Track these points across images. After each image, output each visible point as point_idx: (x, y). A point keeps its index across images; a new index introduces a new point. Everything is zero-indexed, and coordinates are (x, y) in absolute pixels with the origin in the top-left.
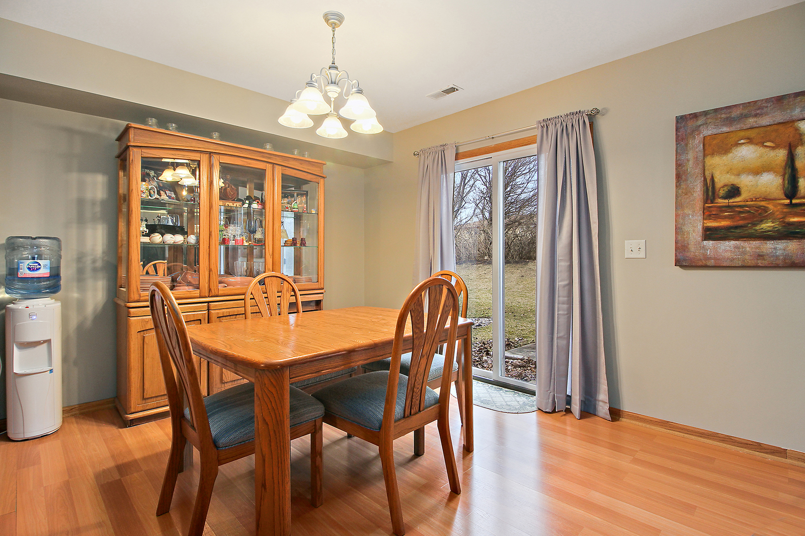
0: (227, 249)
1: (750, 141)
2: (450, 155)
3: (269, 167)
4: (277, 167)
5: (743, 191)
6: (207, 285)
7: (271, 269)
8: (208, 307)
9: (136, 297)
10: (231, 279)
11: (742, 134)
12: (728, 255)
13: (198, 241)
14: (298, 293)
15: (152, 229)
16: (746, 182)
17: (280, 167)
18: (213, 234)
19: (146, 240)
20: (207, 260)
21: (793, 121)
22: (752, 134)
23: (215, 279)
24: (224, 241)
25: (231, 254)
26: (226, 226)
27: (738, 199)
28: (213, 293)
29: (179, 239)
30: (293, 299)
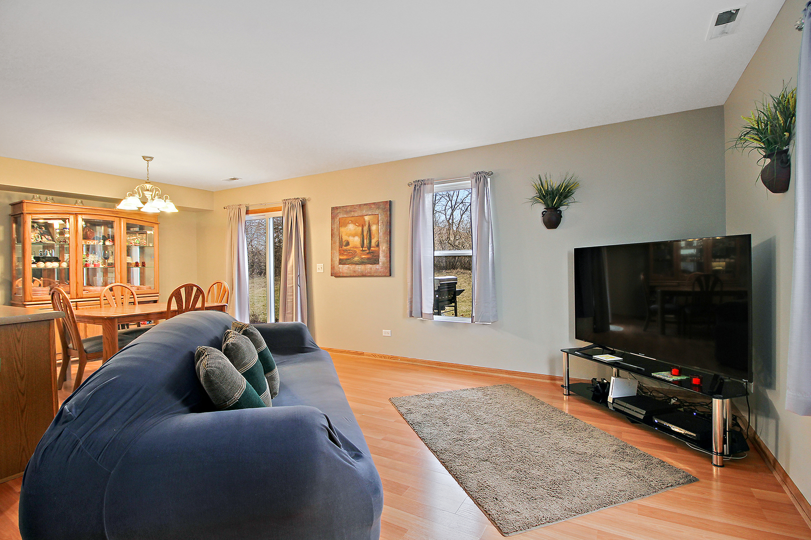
0: (88, 269)
1: (352, 222)
2: (243, 211)
3: (117, 220)
4: (122, 219)
5: (350, 243)
6: (75, 292)
7: (120, 281)
8: (76, 304)
9: (30, 299)
10: (91, 288)
11: (350, 219)
12: (346, 271)
13: (69, 266)
14: (136, 296)
15: (38, 259)
16: (351, 239)
17: (125, 219)
18: (78, 261)
19: (34, 266)
20: (75, 277)
21: (363, 216)
22: (353, 219)
23: (80, 288)
24: (86, 265)
25: (91, 273)
26: (87, 255)
27: (349, 247)
28: (79, 297)
29: (55, 265)
30: (132, 300)
